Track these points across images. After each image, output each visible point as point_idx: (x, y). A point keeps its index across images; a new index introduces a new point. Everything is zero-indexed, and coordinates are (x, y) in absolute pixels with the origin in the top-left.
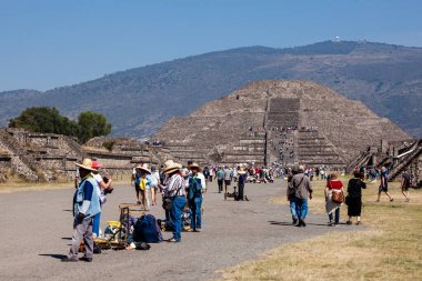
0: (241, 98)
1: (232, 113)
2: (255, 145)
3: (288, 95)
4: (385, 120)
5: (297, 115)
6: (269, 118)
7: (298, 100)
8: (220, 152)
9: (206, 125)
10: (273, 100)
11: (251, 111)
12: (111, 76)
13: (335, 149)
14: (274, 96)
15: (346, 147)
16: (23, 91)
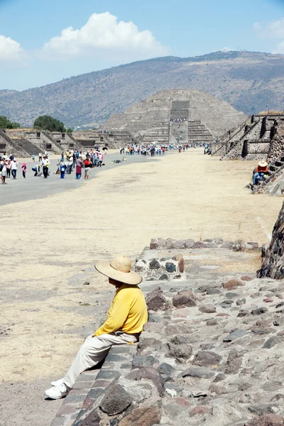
0: (155, 101)
1: (149, 110)
2: (163, 130)
3: (183, 99)
4: (241, 113)
5: (187, 111)
6: (171, 113)
7: (188, 102)
8: (142, 135)
9: (133, 118)
10: (174, 102)
11: (161, 109)
12: (67, 79)
13: (210, 131)
14: (175, 99)
15: (217, 130)
16: (6, 91)
